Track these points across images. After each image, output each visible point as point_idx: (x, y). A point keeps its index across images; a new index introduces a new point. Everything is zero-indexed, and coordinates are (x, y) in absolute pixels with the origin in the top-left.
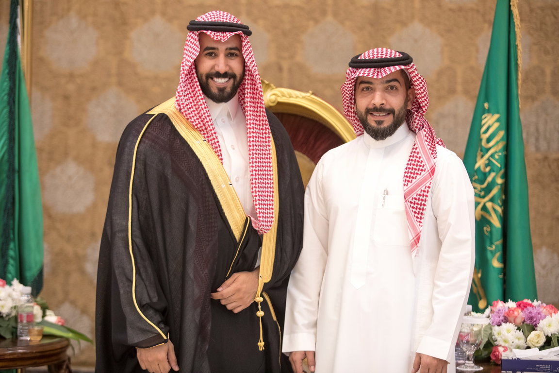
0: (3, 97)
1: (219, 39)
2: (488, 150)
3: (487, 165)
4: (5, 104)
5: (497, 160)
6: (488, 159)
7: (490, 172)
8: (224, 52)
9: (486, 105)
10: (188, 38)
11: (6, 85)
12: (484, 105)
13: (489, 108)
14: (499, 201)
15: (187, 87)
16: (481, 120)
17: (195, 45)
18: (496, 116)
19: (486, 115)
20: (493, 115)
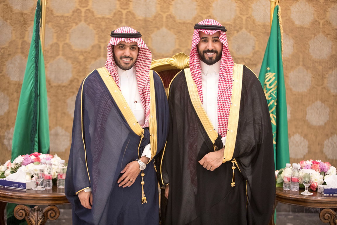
0: (32, 59)
1: (209, 34)
2: (270, 89)
3: (269, 97)
4: (33, 62)
5: (274, 94)
6: (270, 93)
7: (271, 100)
8: (211, 39)
9: (268, 69)
10: (194, 33)
11: (34, 52)
12: (267, 69)
13: (270, 70)
14: (276, 114)
15: (191, 57)
16: (265, 76)
17: (197, 36)
18: (274, 74)
19: (268, 73)
20: (272, 73)
